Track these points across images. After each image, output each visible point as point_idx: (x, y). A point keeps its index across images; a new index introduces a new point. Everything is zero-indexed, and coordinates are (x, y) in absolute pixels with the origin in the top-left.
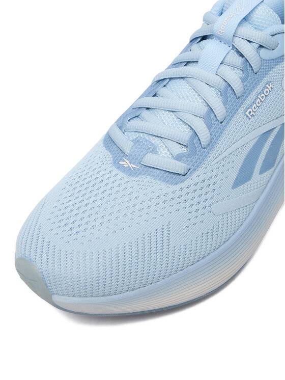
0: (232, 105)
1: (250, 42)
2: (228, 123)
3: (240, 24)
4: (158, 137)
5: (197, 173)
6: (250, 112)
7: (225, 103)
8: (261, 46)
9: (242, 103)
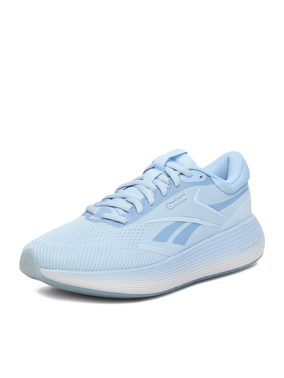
0: (159, 199)
1: (175, 170)
2: (155, 207)
3: (168, 161)
4: (112, 207)
5: (131, 225)
6: (170, 206)
7: (155, 197)
8: (182, 174)
9: (165, 199)
